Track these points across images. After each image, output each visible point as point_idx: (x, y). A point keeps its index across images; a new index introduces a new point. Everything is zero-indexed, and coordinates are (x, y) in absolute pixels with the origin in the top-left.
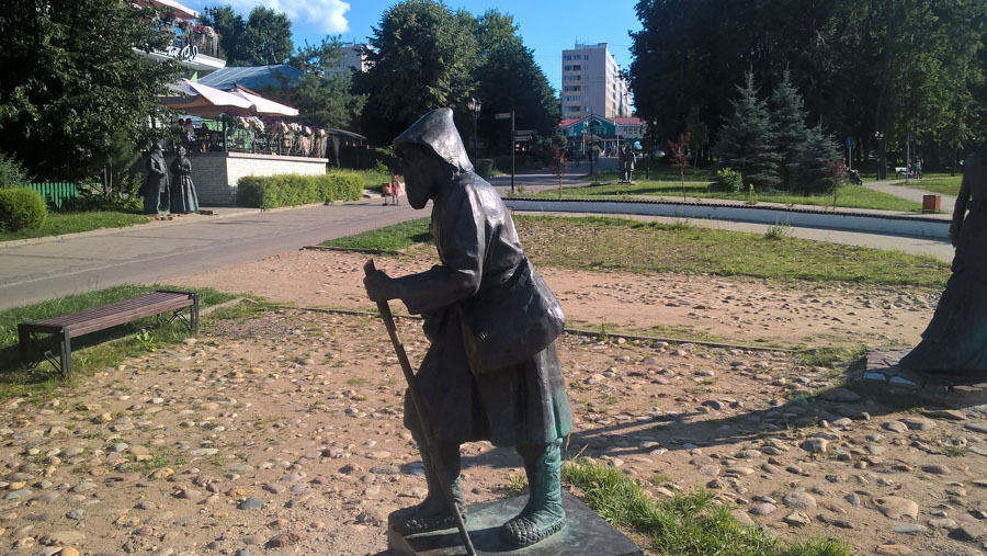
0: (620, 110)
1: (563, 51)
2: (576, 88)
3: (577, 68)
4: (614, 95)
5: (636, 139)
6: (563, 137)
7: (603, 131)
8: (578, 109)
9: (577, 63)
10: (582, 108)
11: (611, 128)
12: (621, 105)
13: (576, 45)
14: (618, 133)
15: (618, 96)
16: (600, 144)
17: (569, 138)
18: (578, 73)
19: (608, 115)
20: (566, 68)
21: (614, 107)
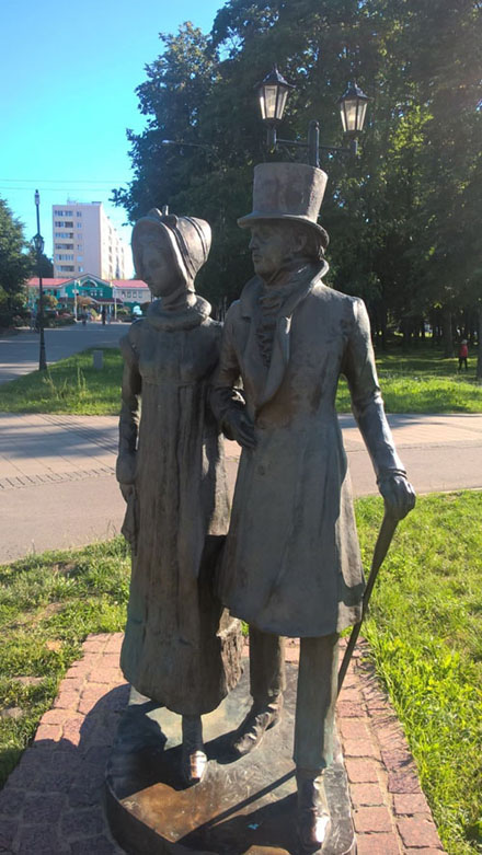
0: (117, 275)
1: (54, 206)
2: (69, 247)
3: (69, 225)
4: (110, 258)
5: (136, 304)
6: (52, 298)
7: (98, 293)
8: (71, 269)
9: (69, 219)
10: (76, 268)
11: (108, 290)
12: (118, 270)
13: (68, 201)
14: (116, 296)
15: (114, 259)
16: (96, 308)
17: (60, 300)
18: (69, 230)
19: (104, 277)
20: (58, 224)
21: (111, 271)
